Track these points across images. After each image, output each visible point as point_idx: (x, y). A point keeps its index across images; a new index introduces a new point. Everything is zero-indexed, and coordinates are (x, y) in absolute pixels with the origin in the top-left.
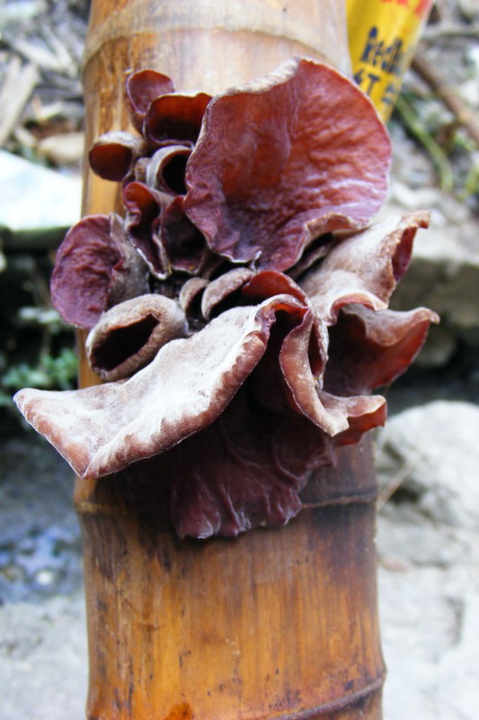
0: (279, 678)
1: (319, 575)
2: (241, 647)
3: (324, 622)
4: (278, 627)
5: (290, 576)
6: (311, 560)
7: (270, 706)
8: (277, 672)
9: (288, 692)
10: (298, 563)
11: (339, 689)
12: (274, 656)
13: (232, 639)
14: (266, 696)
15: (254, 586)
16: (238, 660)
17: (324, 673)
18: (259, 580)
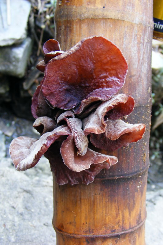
0: (87, 225)
1: (104, 198)
2: (76, 214)
3: (104, 212)
4: (87, 211)
5: (93, 198)
6: (101, 194)
7: (83, 232)
8: (87, 223)
9: (90, 229)
10: (96, 194)
11: (109, 232)
12: (86, 218)
13: (74, 211)
14: (83, 229)
15: (81, 199)
16: (75, 217)
17: (103, 226)
18: (82, 197)
